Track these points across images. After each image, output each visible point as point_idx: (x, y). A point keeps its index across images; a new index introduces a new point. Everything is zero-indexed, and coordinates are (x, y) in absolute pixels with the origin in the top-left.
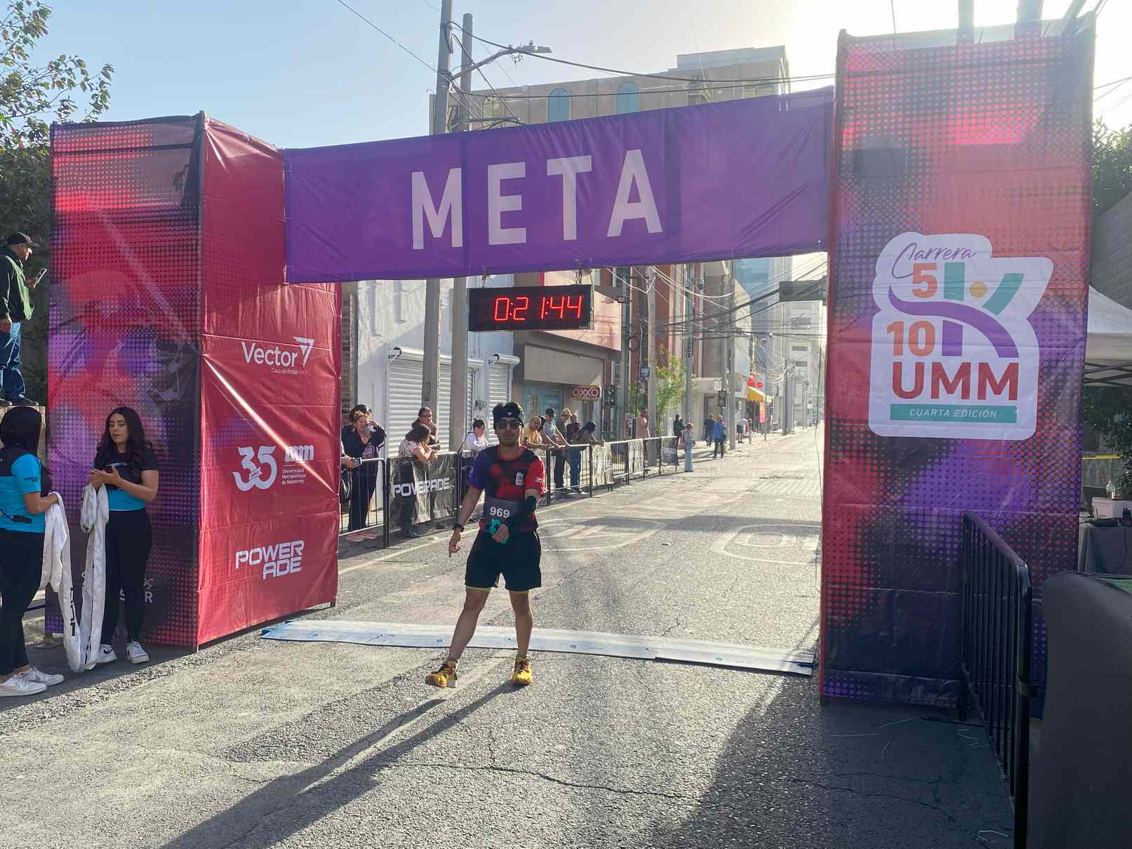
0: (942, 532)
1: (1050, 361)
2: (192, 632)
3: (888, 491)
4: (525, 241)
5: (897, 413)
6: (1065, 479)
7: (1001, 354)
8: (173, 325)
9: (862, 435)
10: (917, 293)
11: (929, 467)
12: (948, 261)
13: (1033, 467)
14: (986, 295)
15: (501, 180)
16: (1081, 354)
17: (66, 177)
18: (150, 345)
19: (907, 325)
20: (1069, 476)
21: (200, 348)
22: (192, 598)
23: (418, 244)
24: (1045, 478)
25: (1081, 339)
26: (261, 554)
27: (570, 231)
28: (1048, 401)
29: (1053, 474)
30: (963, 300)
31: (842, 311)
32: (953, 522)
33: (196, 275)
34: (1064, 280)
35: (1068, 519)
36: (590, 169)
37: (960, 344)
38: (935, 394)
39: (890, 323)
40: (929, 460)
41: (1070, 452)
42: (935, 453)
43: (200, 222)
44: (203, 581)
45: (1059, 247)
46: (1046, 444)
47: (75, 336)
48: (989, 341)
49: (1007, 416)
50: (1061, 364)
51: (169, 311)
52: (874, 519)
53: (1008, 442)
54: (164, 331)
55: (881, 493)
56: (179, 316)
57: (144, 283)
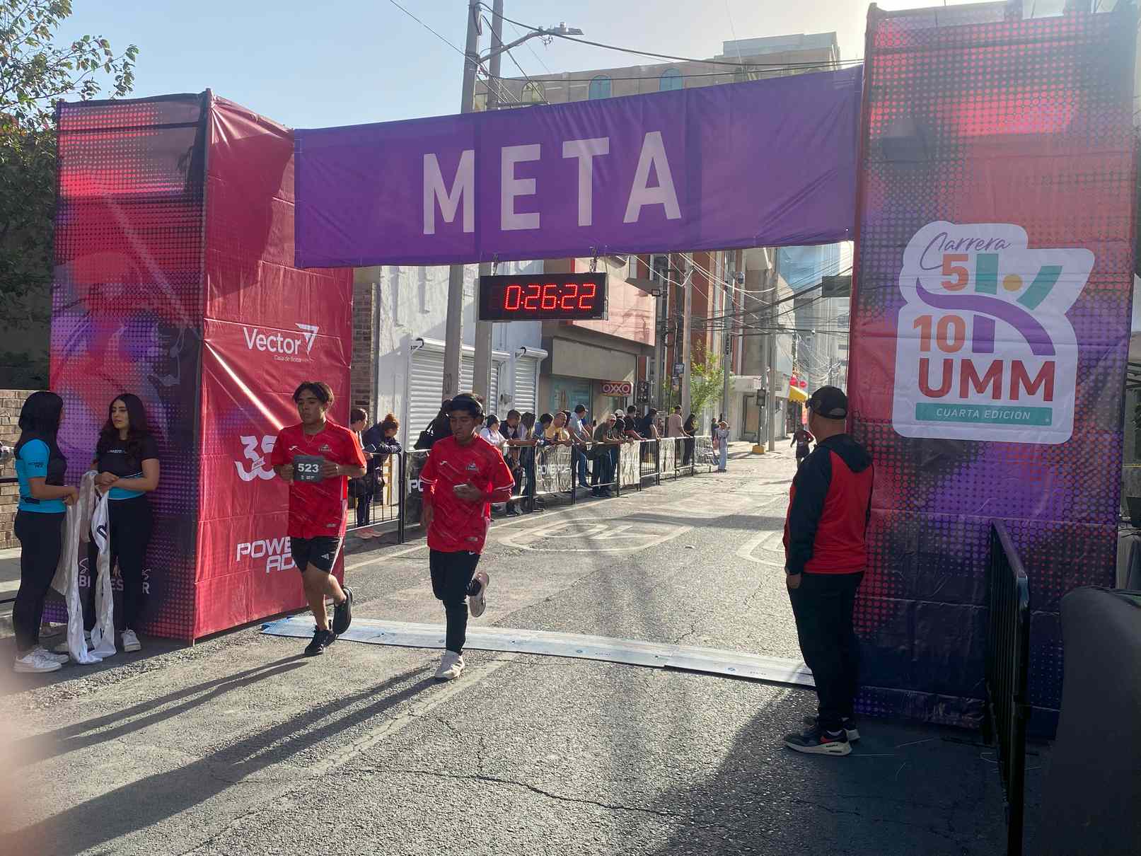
0: (968, 541)
1: (1090, 359)
2: (188, 625)
3: (913, 495)
4: (538, 227)
5: (923, 414)
6: (1103, 487)
7: (1036, 352)
8: (175, 309)
9: (885, 436)
10: (948, 285)
11: (956, 470)
12: (980, 252)
13: (1069, 474)
14: (1022, 289)
15: (515, 163)
16: (1124, 353)
17: (72, 155)
18: (153, 329)
19: (936, 320)
20: (1108, 483)
21: (202, 333)
22: (188, 589)
23: (429, 229)
24: (1082, 485)
25: (1124, 337)
26: (264, 546)
27: (585, 217)
28: (1086, 403)
29: (1090, 482)
30: (995, 293)
31: (865, 304)
32: (981, 531)
33: (199, 258)
34: (1106, 273)
35: (1105, 530)
36: (607, 152)
37: (992, 340)
38: (964, 393)
39: (916, 318)
40: (956, 464)
41: (1109, 457)
42: (960, 456)
43: (204, 203)
44: (202, 572)
45: (1102, 238)
46: (1082, 449)
47: (78, 319)
48: (1021, 337)
49: (1041, 418)
50: (1101, 363)
51: (172, 294)
53: (1042, 446)
54: (167, 314)
55: (906, 499)
56: (181, 300)
57: (147, 265)
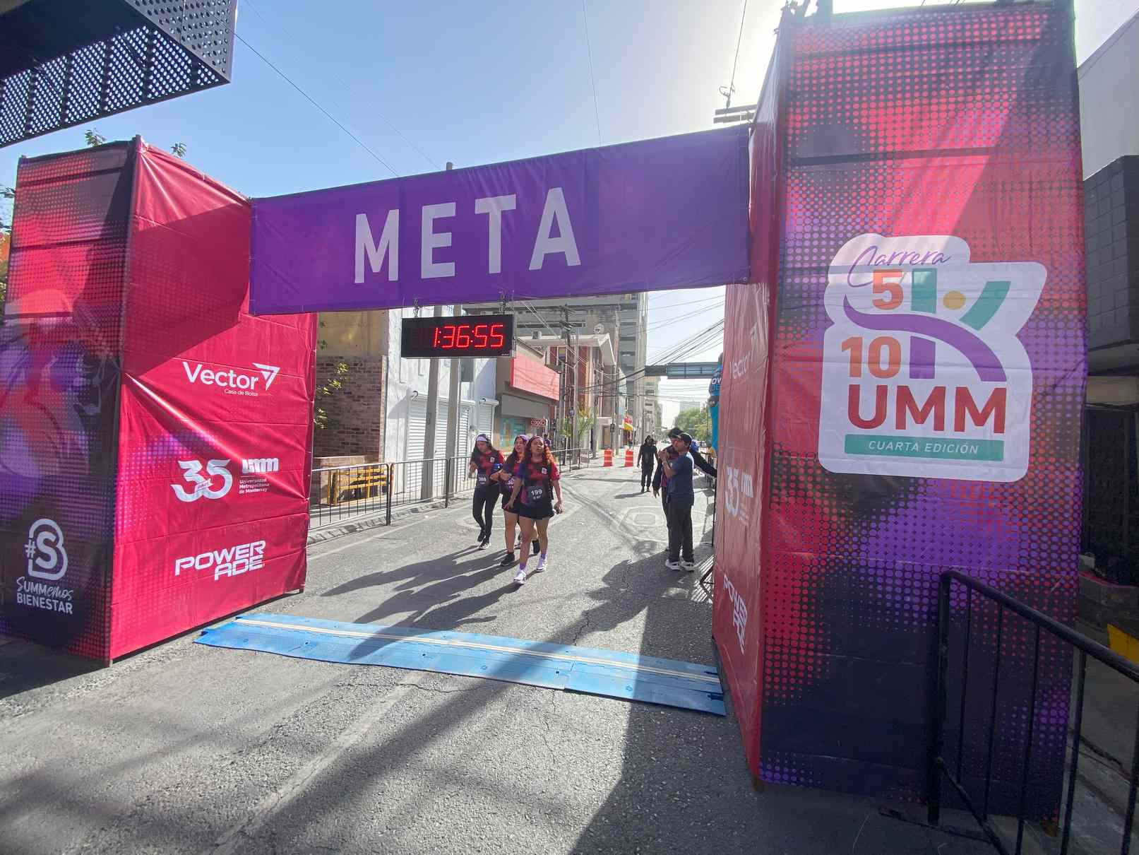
2: (105, 646)
3: (843, 538)
4: (453, 275)
5: (853, 446)
7: (984, 378)
8: (97, 341)
9: (810, 471)
10: (878, 304)
12: (914, 267)
14: (965, 307)
15: (434, 220)
18: (79, 360)
19: (866, 343)
21: (122, 365)
22: (104, 612)
23: (360, 279)
24: (1040, 530)
26: (211, 557)
27: (495, 266)
29: (1050, 526)
30: (934, 312)
31: (787, 324)
33: (121, 292)
36: (514, 207)
37: (934, 365)
38: (901, 424)
39: (844, 340)
40: (893, 503)
42: (897, 495)
43: (128, 240)
47: (20, 352)
48: (970, 362)
49: (992, 452)
52: (823, 571)
53: (992, 484)
54: (91, 346)
55: (834, 542)
56: (104, 332)
